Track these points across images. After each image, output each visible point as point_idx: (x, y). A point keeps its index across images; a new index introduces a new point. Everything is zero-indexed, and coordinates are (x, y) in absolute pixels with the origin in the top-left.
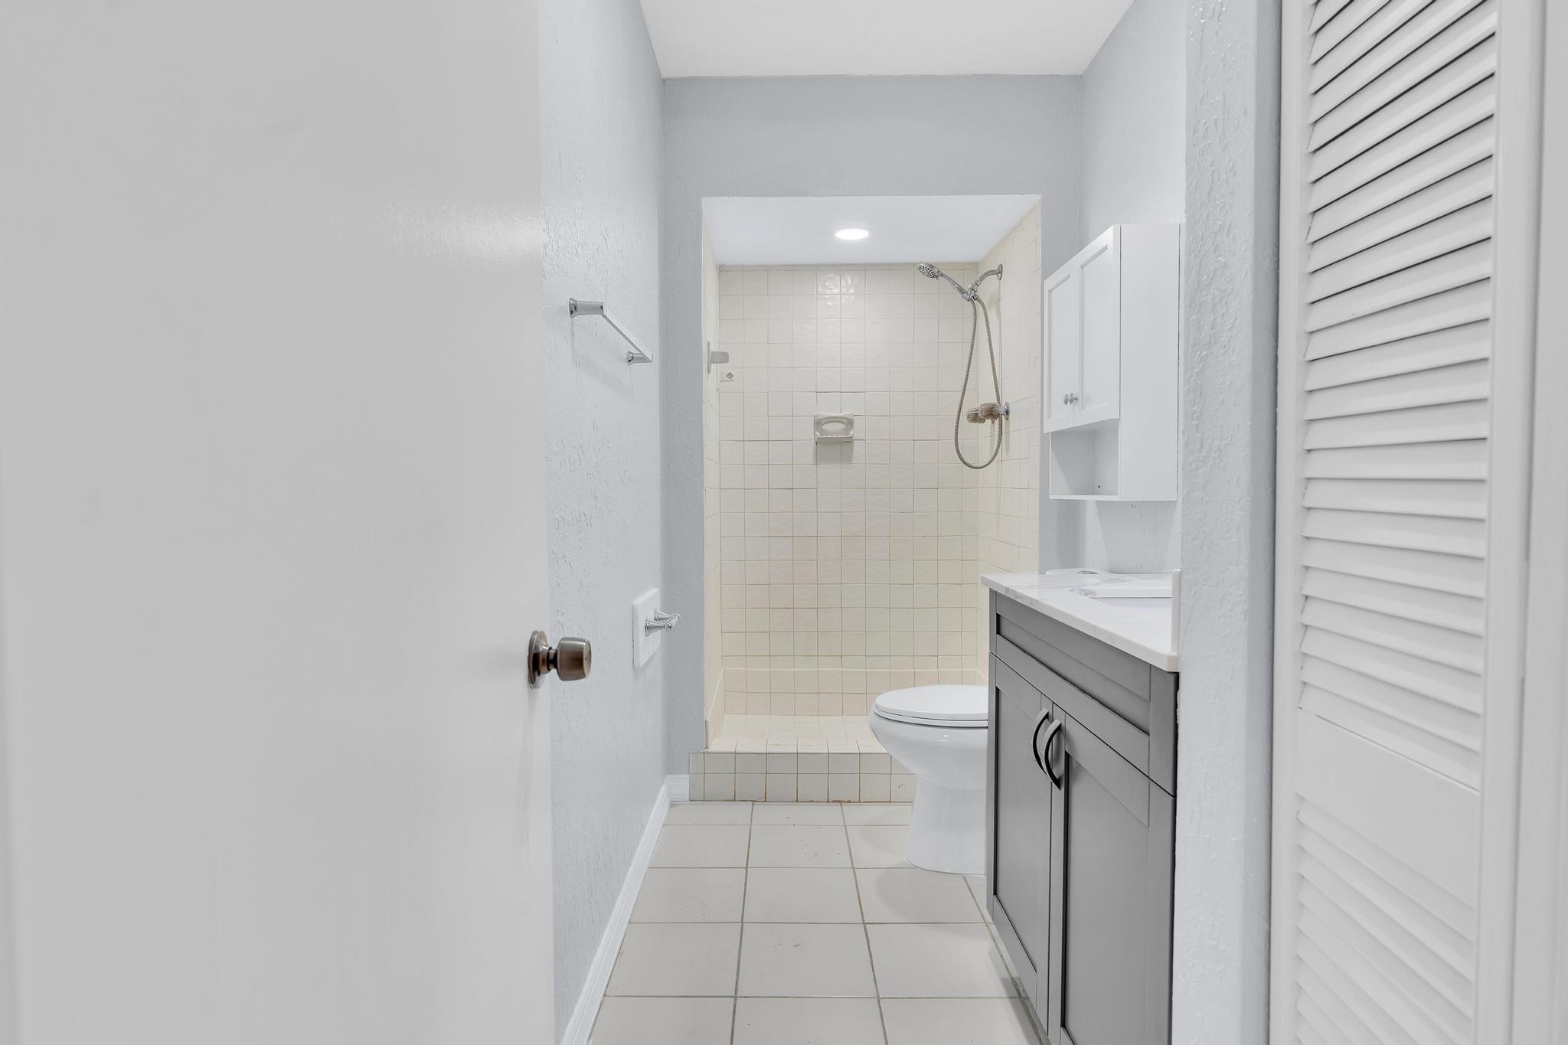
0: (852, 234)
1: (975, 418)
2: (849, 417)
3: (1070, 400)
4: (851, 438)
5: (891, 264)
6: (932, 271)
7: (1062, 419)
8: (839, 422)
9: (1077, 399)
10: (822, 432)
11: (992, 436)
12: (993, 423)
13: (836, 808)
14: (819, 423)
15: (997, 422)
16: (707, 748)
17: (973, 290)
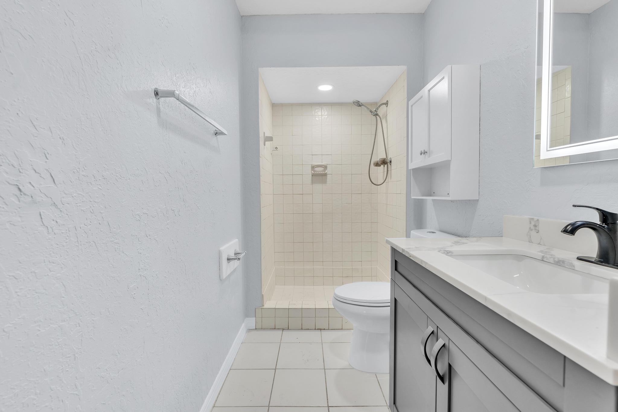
0: (325, 88)
1: (377, 165)
2: (325, 165)
3: (424, 153)
4: (326, 173)
5: (342, 103)
6: (358, 104)
7: (418, 162)
8: (321, 167)
9: (427, 152)
10: (314, 171)
11: (384, 172)
12: (384, 166)
13: (318, 332)
14: (313, 167)
15: (386, 166)
16: (263, 306)
17: (375, 111)
